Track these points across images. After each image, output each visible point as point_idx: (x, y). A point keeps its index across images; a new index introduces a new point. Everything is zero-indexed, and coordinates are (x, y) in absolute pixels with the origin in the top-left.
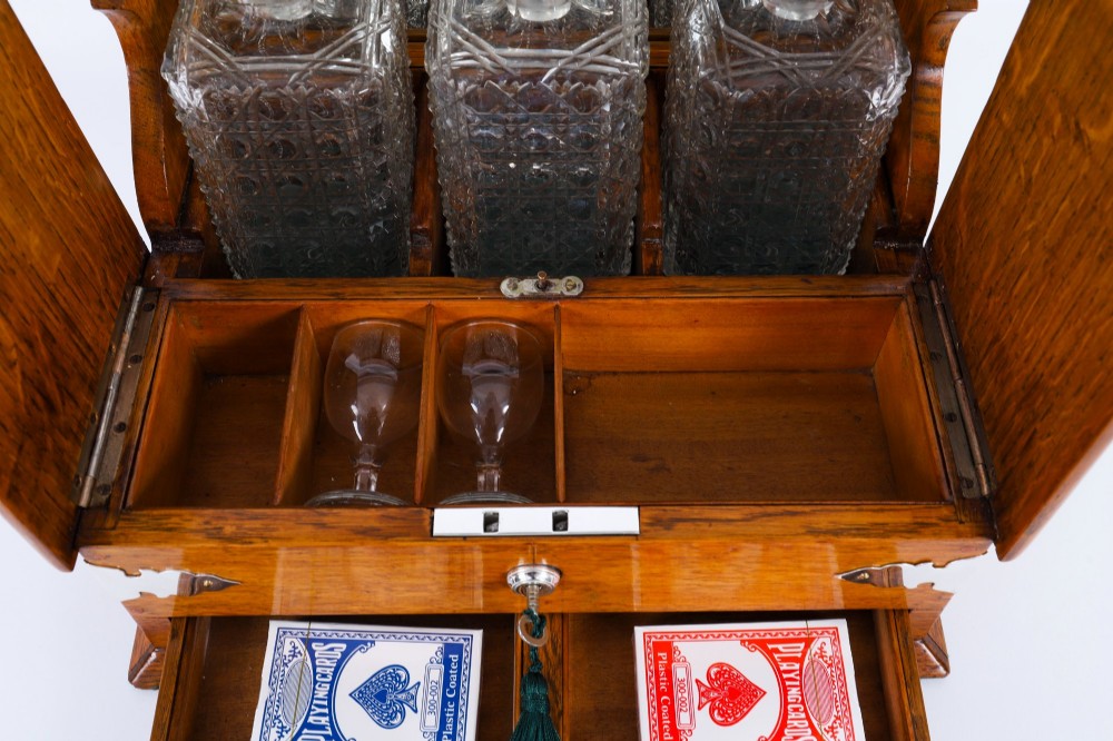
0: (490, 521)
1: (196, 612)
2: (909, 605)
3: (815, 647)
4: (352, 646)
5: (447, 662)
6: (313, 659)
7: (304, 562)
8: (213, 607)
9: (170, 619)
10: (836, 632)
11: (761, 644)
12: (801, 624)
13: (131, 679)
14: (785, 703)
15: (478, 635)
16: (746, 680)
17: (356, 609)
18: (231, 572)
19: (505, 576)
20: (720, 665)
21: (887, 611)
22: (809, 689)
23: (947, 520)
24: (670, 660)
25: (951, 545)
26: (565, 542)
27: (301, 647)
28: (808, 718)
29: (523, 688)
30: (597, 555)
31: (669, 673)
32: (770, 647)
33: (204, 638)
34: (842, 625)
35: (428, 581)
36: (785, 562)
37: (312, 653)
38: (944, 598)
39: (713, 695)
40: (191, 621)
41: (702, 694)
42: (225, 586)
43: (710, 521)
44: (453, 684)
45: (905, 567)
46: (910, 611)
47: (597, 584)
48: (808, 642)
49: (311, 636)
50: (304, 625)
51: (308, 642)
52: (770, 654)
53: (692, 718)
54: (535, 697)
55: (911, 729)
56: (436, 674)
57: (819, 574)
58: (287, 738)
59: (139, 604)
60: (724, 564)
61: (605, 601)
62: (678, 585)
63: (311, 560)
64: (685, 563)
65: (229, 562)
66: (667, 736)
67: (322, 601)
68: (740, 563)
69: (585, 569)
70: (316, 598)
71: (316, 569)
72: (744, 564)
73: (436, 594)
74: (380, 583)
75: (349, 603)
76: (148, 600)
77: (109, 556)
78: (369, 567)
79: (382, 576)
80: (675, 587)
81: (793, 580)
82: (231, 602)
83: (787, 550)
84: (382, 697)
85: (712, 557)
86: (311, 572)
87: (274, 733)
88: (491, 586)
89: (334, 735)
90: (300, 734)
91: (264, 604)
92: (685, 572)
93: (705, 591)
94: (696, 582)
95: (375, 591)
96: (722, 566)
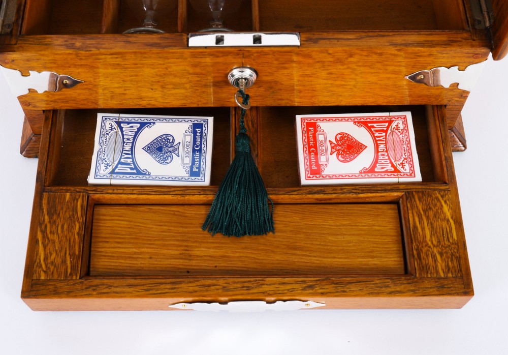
0: (219, 40)
1: (57, 107)
2: (445, 102)
3: (394, 125)
4: (143, 125)
5: (195, 133)
6: (122, 132)
7: (118, 64)
8: (67, 102)
9: (44, 111)
10: (405, 118)
11: (365, 124)
12: (387, 114)
13: (21, 153)
14: (377, 151)
15: (211, 120)
16: (356, 141)
17: (144, 104)
18: (79, 73)
19: (227, 75)
20: (342, 133)
21: (433, 106)
22: (390, 145)
23: (466, 39)
24: (315, 131)
25: (468, 53)
26: (260, 49)
27: (115, 126)
28: (389, 159)
29: (236, 140)
30: (277, 60)
31: (315, 137)
32: (369, 125)
33: (62, 126)
34: (408, 115)
35: (184, 80)
36: (379, 65)
37: (121, 128)
38: (464, 95)
39: (338, 148)
40: (55, 112)
41: (332, 148)
42: (75, 83)
43: (338, 39)
44: (198, 143)
45: (443, 70)
46: (445, 106)
47: (276, 82)
48: (390, 122)
49: (120, 120)
50: (117, 115)
51: (119, 123)
52: (369, 129)
53: (327, 159)
54: (243, 144)
55: (444, 163)
56: (189, 138)
57: (396, 76)
58: (110, 169)
59: (26, 99)
60: (345, 67)
61: (280, 97)
62: (320, 84)
63: (122, 63)
64: (324, 66)
65: (78, 65)
66: (314, 168)
67: (127, 97)
68: (354, 66)
69: (270, 71)
70: (124, 94)
71: (125, 70)
72: (356, 67)
73: (189, 91)
74: (158, 82)
75: (141, 98)
76: (33, 95)
77: (13, 61)
78: (153, 69)
79: (160, 76)
80: (318, 86)
81: (382, 80)
82: (77, 98)
83: (379, 56)
84: (160, 149)
85: (339, 61)
86: (122, 73)
87: (103, 167)
88: (218, 84)
89: (136, 168)
90: (116, 167)
91: (94, 100)
92: (324, 74)
93: (335, 89)
94: (330, 82)
95: (156, 89)
96: (344, 69)
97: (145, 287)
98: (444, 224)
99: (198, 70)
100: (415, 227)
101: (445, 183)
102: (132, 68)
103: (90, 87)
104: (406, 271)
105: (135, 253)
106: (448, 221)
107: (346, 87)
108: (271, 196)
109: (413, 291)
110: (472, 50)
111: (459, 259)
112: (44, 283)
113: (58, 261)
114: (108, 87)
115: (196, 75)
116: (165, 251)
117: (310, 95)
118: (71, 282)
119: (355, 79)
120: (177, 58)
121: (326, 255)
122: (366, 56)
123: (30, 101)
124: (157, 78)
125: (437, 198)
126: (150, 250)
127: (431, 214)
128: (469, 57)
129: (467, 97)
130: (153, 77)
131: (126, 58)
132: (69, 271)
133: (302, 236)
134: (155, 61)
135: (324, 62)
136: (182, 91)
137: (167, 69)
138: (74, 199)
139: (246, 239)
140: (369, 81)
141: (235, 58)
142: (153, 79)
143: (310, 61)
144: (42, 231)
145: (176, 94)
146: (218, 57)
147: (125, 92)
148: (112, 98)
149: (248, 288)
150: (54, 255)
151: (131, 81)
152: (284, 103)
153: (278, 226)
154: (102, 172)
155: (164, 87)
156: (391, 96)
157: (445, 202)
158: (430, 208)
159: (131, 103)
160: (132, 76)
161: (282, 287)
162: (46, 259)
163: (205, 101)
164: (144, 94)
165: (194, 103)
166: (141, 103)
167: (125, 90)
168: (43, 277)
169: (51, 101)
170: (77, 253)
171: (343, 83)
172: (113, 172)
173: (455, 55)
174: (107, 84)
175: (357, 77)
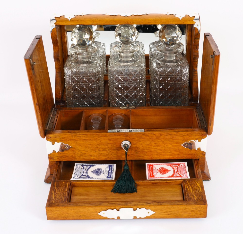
1: (61, 160)
2: (198, 157)
3: (180, 165)
4: (91, 166)
5: (109, 168)
6: (84, 168)
7: (85, 139)
8: (65, 157)
9: (56, 162)
10: (184, 164)
11: (170, 165)
12: (178, 163)
13: (44, 182)
14: (174, 172)
15: (115, 165)
16: (167, 169)
18: (71, 143)
19: (121, 144)
20: (162, 168)
21: (194, 159)
22: (179, 170)
24: (152, 167)
26: (131, 133)
28: (178, 173)
32: (172, 165)
34: (186, 163)
35: (106, 147)
36: (171, 140)
38: (203, 154)
39: (160, 171)
41: (158, 171)
42: (69, 148)
44: (110, 170)
46: (198, 159)
47: (138, 148)
49: (83, 165)
53: (156, 173)
57: (178, 145)
58: (79, 177)
59: (51, 156)
60: (160, 140)
61: (139, 155)
62: (153, 149)
63: (86, 139)
64: (153, 140)
65: (71, 140)
66: (151, 176)
67: (86, 155)
68: (162, 140)
69: (135, 142)
70: (85, 153)
71: (87, 142)
72: (164, 141)
73: (108, 152)
74: (98, 148)
75: (91, 156)
76: (54, 154)
77: (50, 137)
78: (96, 141)
79: (98, 145)
80: (152, 150)
81: (174, 147)
82: (69, 156)
83: (171, 135)
84: (97, 172)
85: (158, 138)
86: (86, 143)
87: (76, 176)
88: (118, 149)
89: (88, 176)
90: (81, 176)
91: (75, 156)
92: (153, 144)
93: (158, 151)
94: (156, 147)
95: (96, 151)
96: (160, 141)
97: (90, 204)
98: (197, 188)
99: (111, 142)
100: (187, 189)
101: (198, 178)
102: (89, 141)
103: (74, 150)
104: (184, 200)
105: (87, 198)
106: (199, 187)
107: (161, 150)
108: (136, 182)
109: (186, 204)
110: (200, 133)
111: (202, 196)
112: (54, 203)
113: (60, 198)
114: (80, 150)
115: (110, 145)
116: (98, 198)
117: (150, 154)
118: (64, 203)
119: (164, 146)
120: (104, 137)
121: (155, 198)
122: (166, 135)
123: (52, 157)
124: (97, 146)
125: (195, 182)
126: (92, 197)
127: (193, 185)
128: (200, 136)
129: (205, 155)
130: (96, 145)
131: (88, 136)
132: (63, 200)
133: (147, 193)
134: (97, 138)
135: (153, 138)
136: (105, 152)
137: (101, 141)
138: (66, 183)
139: (127, 194)
140: (169, 147)
141: (123, 136)
142: (96, 146)
143: (148, 138)
144: (54, 191)
145: (103, 153)
146: (118, 136)
147: (86, 153)
148: (81, 155)
149: (127, 204)
150: (58, 197)
151: (89, 147)
152: (141, 158)
153: (138, 191)
154: (76, 177)
155: (99, 150)
156: (178, 155)
157: (198, 183)
158: (192, 184)
159: (87, 158)
160: (89, 145)
161: (139, 204)
162: (55, 197)
163: (113, 157)
164: (92, 154)
165: (109, 158)
166: (91, 158)
167: (86, 151)
168: (54, 202)
169: (60, 157)
170: (66, 196)
171: (160, 148)
172: (80, 177)
173: (196, 135)
174: (80, 148)
175: (165, 145)
